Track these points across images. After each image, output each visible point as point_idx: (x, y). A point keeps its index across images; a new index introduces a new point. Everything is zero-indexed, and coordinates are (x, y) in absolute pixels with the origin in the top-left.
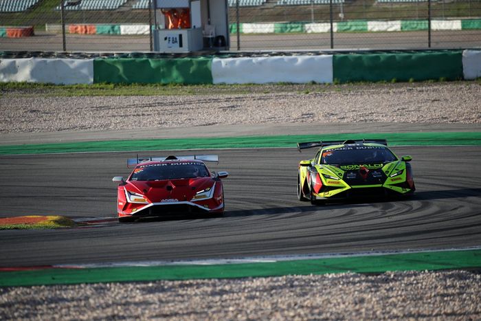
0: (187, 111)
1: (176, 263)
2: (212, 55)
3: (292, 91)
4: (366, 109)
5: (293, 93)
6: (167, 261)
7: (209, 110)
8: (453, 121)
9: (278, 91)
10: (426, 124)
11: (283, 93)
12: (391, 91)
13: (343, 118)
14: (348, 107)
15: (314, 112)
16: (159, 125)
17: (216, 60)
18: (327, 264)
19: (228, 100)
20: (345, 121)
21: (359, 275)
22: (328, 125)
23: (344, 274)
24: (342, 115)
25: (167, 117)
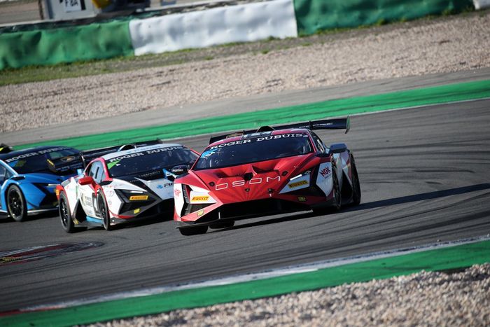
0: (107, 96)
1: (183, 287)
2: (129, 16)
3: (244, 53)
4: (351, 65)
5: (246, 56)
6: (171, 286)
7: (138, 91)
8: (476, 66)
9: (225, 55)
10: (439, 75)
11: (233, 57)
12: (378, 37)
13: (324, 80)
14: (326, 65)
15: (282, 77)
16: (75, 118)
17: (133, 23)
18: (387, 265)
19: (160, 74)
20: (328, 83)
21: (437, 273)
22: (306, 92)
23: (417, 275)
24: (321, 77)
25: (82, 107)
